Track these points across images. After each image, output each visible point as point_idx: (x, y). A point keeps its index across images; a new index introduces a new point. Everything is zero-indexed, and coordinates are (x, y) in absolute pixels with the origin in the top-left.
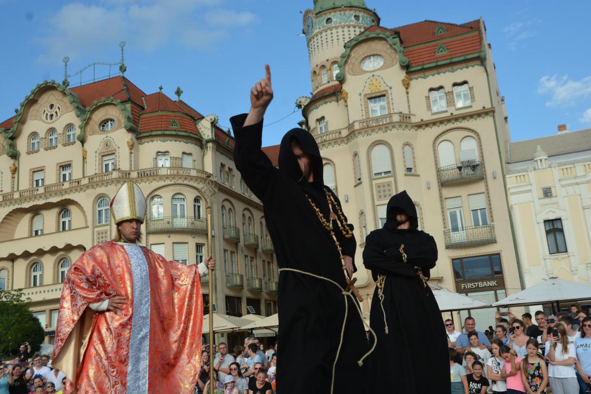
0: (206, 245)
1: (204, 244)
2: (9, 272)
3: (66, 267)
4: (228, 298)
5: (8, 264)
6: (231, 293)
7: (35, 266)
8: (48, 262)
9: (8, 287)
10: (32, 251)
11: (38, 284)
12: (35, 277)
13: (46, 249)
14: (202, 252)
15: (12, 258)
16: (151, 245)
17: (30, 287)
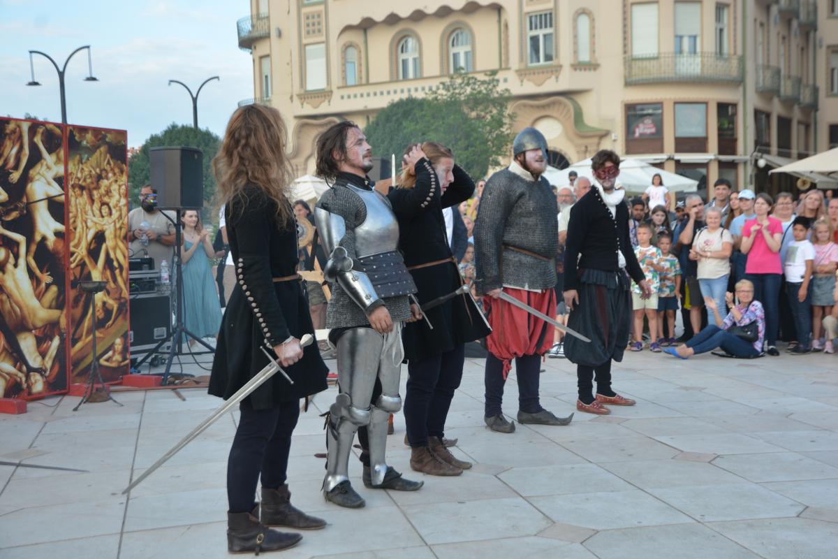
0: (732, 8)
1: (727, 5)
2: (360, 52)
3: (462, 44)
4: (757, 113)
5: (356, 37)
6: (761, 105)
7: (403, 42)
8: (431, 35)
9: (361, 78)
10: (404, 13)
11: (411, 75)
12: (405, 62)
13: (431, 10)
14: (723, 22)
15: (367, 25)
16: (633, 4)
17: (397, 81)
